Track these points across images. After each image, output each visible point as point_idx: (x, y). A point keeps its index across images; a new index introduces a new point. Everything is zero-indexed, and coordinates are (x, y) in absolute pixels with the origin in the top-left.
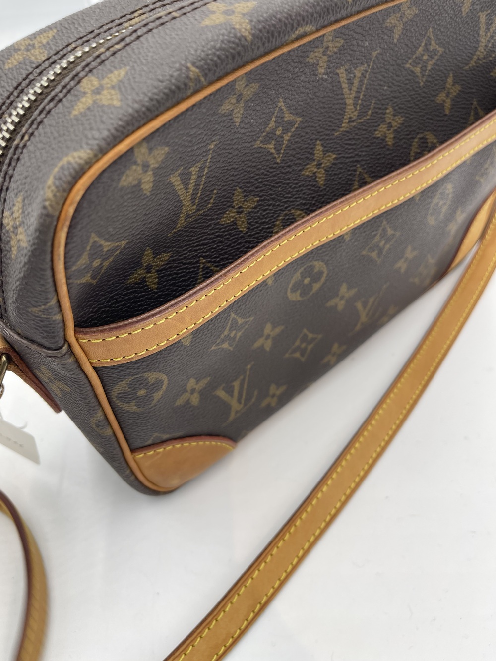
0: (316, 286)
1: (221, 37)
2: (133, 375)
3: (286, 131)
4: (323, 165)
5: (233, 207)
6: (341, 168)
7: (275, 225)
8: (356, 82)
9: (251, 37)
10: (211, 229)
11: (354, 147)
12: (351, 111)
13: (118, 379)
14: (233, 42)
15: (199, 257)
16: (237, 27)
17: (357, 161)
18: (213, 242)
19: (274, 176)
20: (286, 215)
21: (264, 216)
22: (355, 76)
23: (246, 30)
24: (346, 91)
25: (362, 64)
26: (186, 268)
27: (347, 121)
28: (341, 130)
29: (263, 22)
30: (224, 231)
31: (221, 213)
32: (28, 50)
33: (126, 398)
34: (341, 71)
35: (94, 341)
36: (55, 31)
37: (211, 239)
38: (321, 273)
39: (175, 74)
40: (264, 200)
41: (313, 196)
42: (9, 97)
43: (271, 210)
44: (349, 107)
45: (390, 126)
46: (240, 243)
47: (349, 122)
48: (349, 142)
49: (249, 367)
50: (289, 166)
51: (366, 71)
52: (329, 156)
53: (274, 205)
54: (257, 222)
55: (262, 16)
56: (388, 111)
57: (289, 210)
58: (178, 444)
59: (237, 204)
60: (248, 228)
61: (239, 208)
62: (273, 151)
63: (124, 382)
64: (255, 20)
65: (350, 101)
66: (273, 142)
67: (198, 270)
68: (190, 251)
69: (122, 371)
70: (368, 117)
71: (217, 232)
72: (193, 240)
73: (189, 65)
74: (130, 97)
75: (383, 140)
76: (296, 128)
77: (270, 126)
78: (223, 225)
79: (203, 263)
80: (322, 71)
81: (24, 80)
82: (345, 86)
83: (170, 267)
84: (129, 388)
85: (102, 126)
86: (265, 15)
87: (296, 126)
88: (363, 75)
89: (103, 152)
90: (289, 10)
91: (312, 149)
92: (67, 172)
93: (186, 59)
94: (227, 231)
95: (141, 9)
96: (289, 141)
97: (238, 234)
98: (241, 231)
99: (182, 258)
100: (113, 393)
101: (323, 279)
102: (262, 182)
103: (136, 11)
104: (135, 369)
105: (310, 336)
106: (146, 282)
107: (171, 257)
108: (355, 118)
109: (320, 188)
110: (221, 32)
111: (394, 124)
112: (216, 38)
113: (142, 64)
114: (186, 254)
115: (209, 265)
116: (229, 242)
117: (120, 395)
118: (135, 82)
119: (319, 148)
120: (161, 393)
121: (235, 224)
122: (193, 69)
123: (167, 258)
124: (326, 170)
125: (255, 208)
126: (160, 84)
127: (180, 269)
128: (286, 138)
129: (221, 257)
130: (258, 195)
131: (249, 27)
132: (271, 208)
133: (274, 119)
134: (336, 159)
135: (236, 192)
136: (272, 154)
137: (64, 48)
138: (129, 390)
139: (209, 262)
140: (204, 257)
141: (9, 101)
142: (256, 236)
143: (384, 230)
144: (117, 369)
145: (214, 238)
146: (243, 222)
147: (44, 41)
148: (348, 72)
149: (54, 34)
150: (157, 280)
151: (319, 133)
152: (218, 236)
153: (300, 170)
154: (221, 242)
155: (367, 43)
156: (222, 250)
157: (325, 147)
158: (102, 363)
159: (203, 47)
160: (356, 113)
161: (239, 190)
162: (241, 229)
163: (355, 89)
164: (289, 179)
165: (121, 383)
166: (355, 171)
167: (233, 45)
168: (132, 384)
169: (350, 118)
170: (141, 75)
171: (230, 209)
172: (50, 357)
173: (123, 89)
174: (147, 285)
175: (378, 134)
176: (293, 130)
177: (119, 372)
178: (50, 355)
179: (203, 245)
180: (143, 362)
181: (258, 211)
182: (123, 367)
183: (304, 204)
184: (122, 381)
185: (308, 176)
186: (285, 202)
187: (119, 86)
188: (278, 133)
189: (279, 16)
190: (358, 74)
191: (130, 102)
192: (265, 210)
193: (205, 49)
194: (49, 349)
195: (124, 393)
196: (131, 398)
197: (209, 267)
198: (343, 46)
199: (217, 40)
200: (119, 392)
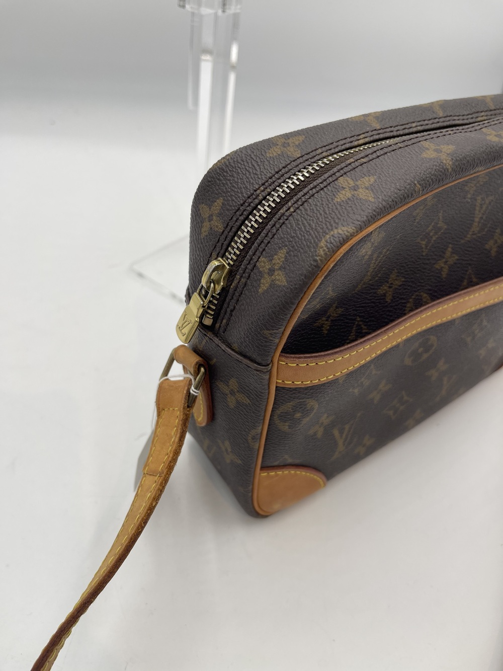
0: (425, 356)
1: (435, 167)
2: (300, 399)
3: (436, 233)
4: (448, 263)
5: (388, 282)
6: (458, 268)
7: (408, 302)
8: (484, 207)
9: (451, 170)
10: (370, 296)
11: (470, 253)
12: (475, 228)
13: (288, 399)
14: (441, 172)
15: (357, 316)
16: (444, 162)
17: (470, 264)
18: (368, 306)
19: (418, 265)
20: (417, 295)
21: (403, 293)
22: (485, 203)
23: (449, 164)
24: (477, 212)
25: (492, 195)
26: (347, 323)
27: (471, 233)
28: (466, 239)
29: (459, 161)
30: (377, 300)
31: (380, 286)
32: (284, 147)
33: (285, 417)
34: (479, 198)
35: (290, 365)
36: (304, 137)
37: (368, 303)
38: (432, 345)
39: (408, 187)
40: (407, 281)
41: (437, 284)
42: (271, 178)
43: (409, 290)
44: (475, 224)
45: (496, 242)
46: (384, 311)
47: (473, 234)
48: (468, 249)
49: (359, 415)
50: (429, 259)
51: (492, 200)
52: (454, 257)
53: (411, 286)
54: (398, 297)
55: (458, 157)
56: (497, 231)
57: (420, 293)
58: (286, 471)
59: (391, 281)
60: (392, 300)
61: (391, 284)
62: (423, 246)
63: (291, 403)
64: (455, 159)
65: (477, 220)
66: (426, 240)
67: (353, 326)
68: (353, 310)
69: (294, 393)
70: (484, 233)
71: (372, 299)
72: (358, 302)
73: (416, 182)
74: (380, 197)
75: (489, 252)
76: (442, 233)
77: (429, 228)
78: (378, 294)
79: (358, 321)
80: (469, 196)
81: (284, 168)
82: (477, 208)
83: (339, 320)
84: (292, 409)
85: (362, 213)
86: (460, 157)
87: (442, 231)
88: (490, 203)
89: (361, 229)
90: (474, 155)
91: (445, 249)
92: (337, 240)
93: (414, 178)
94: (379, 299)
95: (363, 133)
96: (435, 241)
97: (384, 304)
98: (387, 302)
99: (347, 314)
100: (277, 411)
101: (431, 352)
102: (410, 268)
103: (361, 134)
104: (303, 394)
105: (406, 398)
106: (323, 327)
107: (342, 312)
108: (476, 232)
109: (442, 279)
110: (435, 163)
111: (499, 241)
112: (432, 167)
113: (386, 176)
114: (351, 311)
115: (361, 323)
116: (377, 309)
117: (282, 414)
118: (383, 188)
119: (450, 249)
120: (308, 419)
121: (385, 295)
122: (418, 185)
123: (340, 312)
124: (449, 267)
125: (400, 286)
126: (399, 191)
127: (343, 323)
128: (434, 238)
129: (370, 319)
130: (404, 277)
131: (451, 163)
132: (409, 288)
133: (433, 224)
134: (458, 260)
135: (393, 272)
136: (422, 248)
137: (313, 151)
138: (291, 411)
139: (361, 321)
140: (360, 317)
141: (271, 180)
142: (396, 307)
143: (482, 321)
144: (291, 391)
145: (370, 303)
146: (390, 295)
147: (297, 143)
148: (483, 199)
149: (303, 139)
150: (328, 327)
151: (453, 238)
152: (373, 302)
153: (434, 264)
154: (373, 307)
155: (499, 181)
156: (372, 313)
157: (453, 250)
158: (285, 384)
159: (425, 172)
160: (478, 229)
161: (396, 271)
162: (387, 300)
163: (482, 212)
164: (425, 269)
165: (288, 403)
166: (467, 271)
167: (441, 174)
168: (295, 406)
169: (474, 231)
170: (386, 184)
171: (386, 283)
172: (257, 370)
173: (375, 191)
174: (323, 330)
175: (487, 247)
176: (439, 233)
177: (292, 394)
178: (259, 369)
179: (363, 307)
180: (311, 389)
181: (401, 289)
182: (296, 390)
183: (430, 290)
184: (290, 402)
185: (437, 269)
186: (419, 286)
187: (371, 188)
188: (431, 234)
189: (468, 159)
190: (487, 202)
191: (380, 200)
192: (405, 289)
193: (425, 173)
194: (259, 364)
195: (286, 413)
196: (289, 418)
197: (361, 325)
198: (487, 181)
199: (432, 169)
200: (283, 411)
